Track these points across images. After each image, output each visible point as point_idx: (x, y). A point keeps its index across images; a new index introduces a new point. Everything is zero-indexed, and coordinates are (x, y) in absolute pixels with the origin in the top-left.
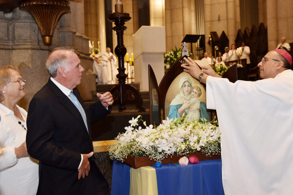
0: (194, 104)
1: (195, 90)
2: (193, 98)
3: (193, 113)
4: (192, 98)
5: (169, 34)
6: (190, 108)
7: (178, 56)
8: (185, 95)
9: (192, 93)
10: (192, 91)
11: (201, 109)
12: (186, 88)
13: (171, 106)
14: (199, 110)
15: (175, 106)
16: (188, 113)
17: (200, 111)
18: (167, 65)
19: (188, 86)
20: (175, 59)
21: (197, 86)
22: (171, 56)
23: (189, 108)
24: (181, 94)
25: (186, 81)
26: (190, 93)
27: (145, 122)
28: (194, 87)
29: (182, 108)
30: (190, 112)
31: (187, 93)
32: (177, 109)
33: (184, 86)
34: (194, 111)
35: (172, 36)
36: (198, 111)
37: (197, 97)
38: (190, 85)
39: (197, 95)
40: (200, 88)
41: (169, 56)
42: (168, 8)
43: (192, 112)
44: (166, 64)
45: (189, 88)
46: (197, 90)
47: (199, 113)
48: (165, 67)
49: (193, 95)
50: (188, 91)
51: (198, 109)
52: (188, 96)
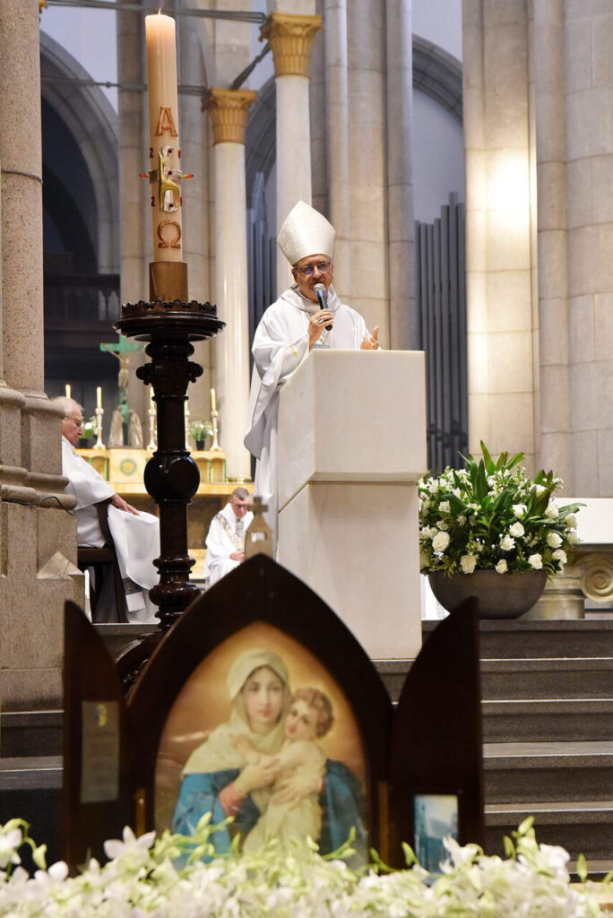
0: (294, 769)
1: (302, 707)
2: (293, 741)
3: (291, 809)
4: (287, 743)
5: (556, 355)
6: (278, 785)
7: (490, 489)
8: (252, 730)
9: (290, 720)
10: (289, 712)
11: (328, 790)
12: (261, 698)
13: (186, 776)
14: (316, 799)
15: (208, 775)
16: (266, 807)
17: (323, 801)
18: (435, 534)
19: (271, 688)
20: (476, 507)
21: (310, 690)
22: (457, 492)
23: (271, 786)
24: (238, 727)
25: (259, 668)
26: (279, 718)
27: (43, 849)
28: (298, 691)
29: (238, 788)
30: (277, 803)
31: (264, 719)
32: (216, 791)
33: (250, 690)
34: (292, 799)
35: (570, 365)
36: (312, 802)
37: (311, 739)
38: (278, 685)
39: (311, 731)
40: (324, 699)
41: (449, 488)
42: (553, 221)
43: (285, 807)
44: (434, 529)
45: (276, 698)
46: (312, 704)
47: (318, 809)
48: (427, 545)
49: (293, 730)
50: (267, 712)
51: (312, 793)
52: (266, 734)
